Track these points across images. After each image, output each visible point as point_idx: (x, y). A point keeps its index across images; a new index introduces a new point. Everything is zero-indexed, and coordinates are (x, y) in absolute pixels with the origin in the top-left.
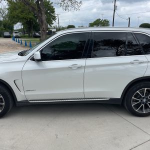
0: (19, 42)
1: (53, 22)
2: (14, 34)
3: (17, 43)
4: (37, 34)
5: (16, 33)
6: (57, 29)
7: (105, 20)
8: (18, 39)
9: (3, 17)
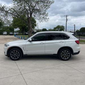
0: (18, 37)
1: (35, 27)
2: (15, 33)
3: (17, 38)
4: (27, 33)
5: (16, 33)
6: (37, 30)
7: (62, 26)
8: (17, 36)
9: (9, 25)
